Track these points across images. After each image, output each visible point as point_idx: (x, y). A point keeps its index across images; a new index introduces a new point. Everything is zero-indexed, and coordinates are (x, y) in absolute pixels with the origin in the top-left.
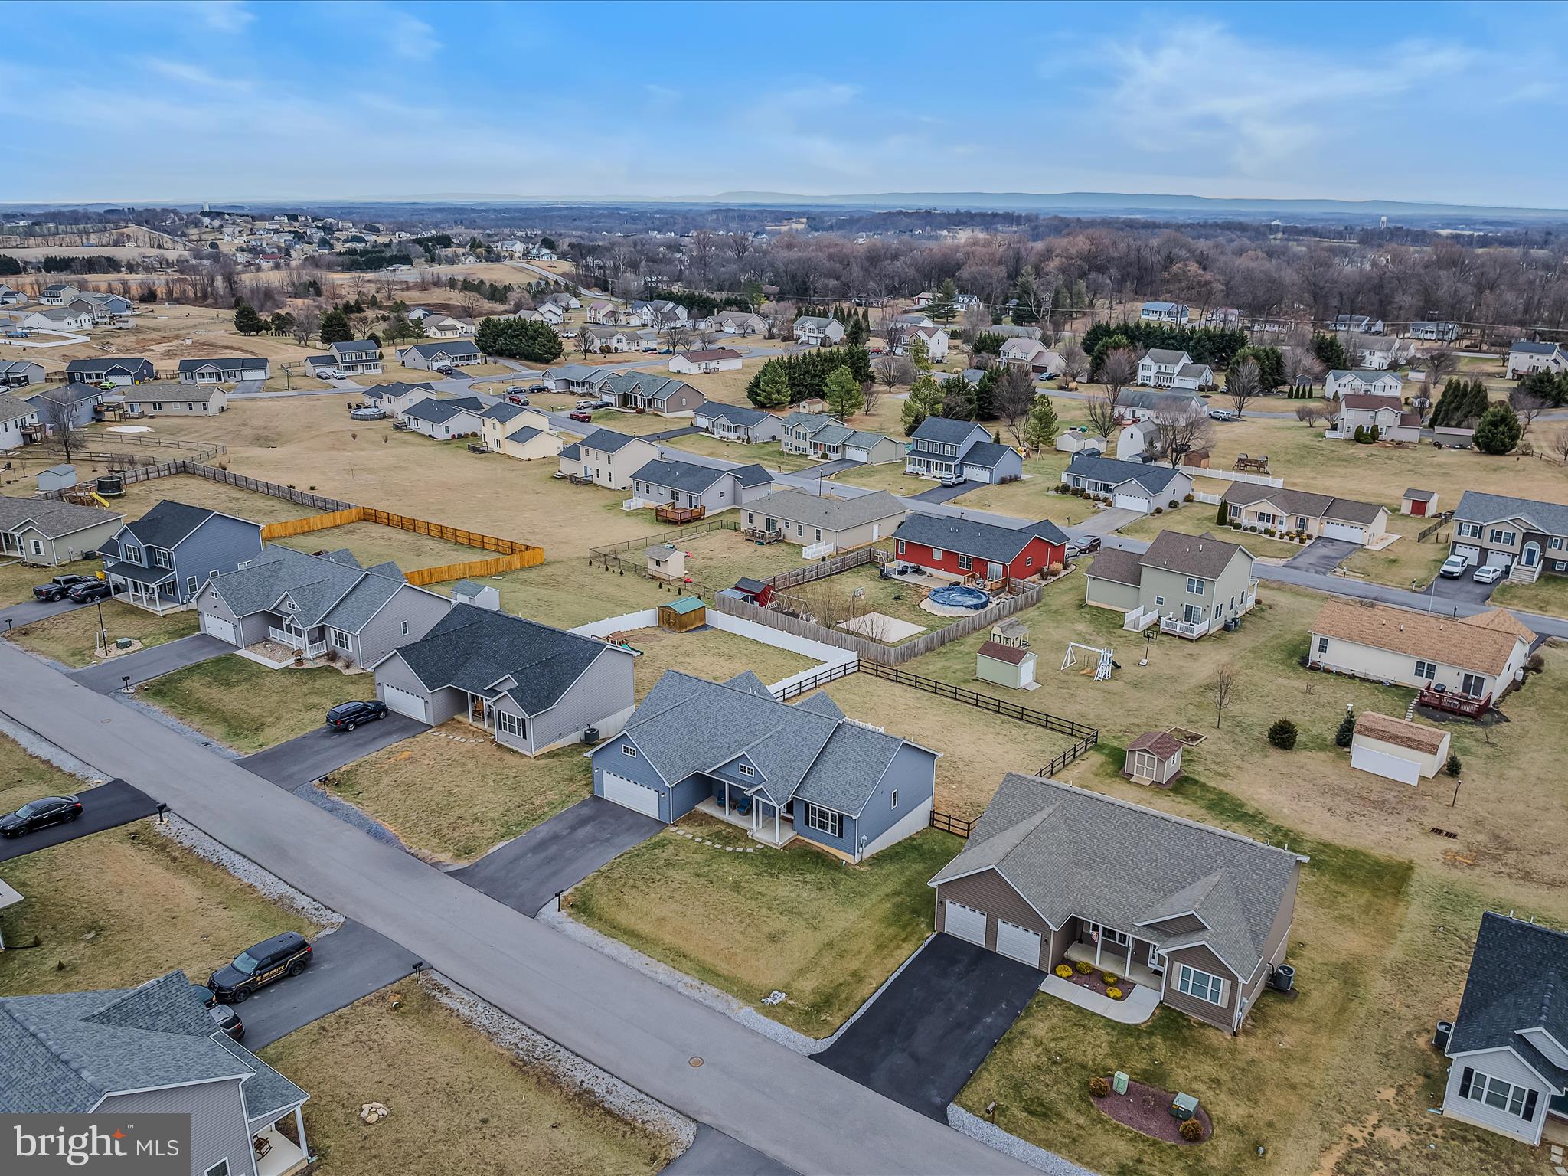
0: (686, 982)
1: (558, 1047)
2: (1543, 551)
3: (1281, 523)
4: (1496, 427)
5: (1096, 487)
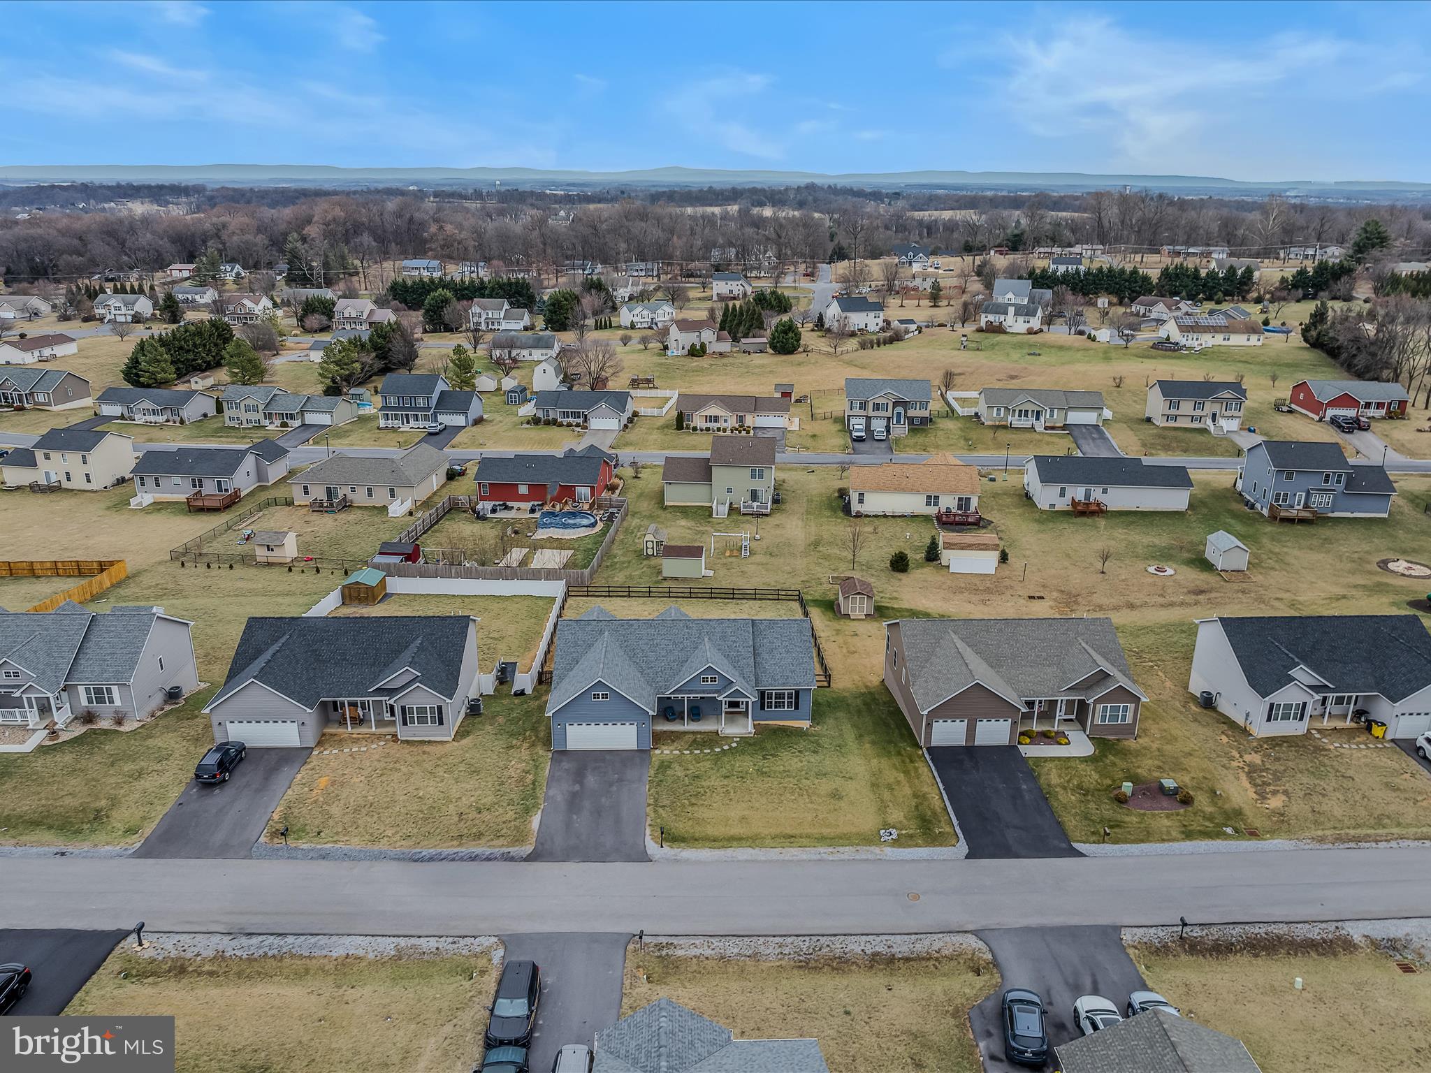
0: (823, 851)
1: (815, 939)
2: (906, 412)
3: (726, 421)
4: (787, 334)
5: (566, 415)
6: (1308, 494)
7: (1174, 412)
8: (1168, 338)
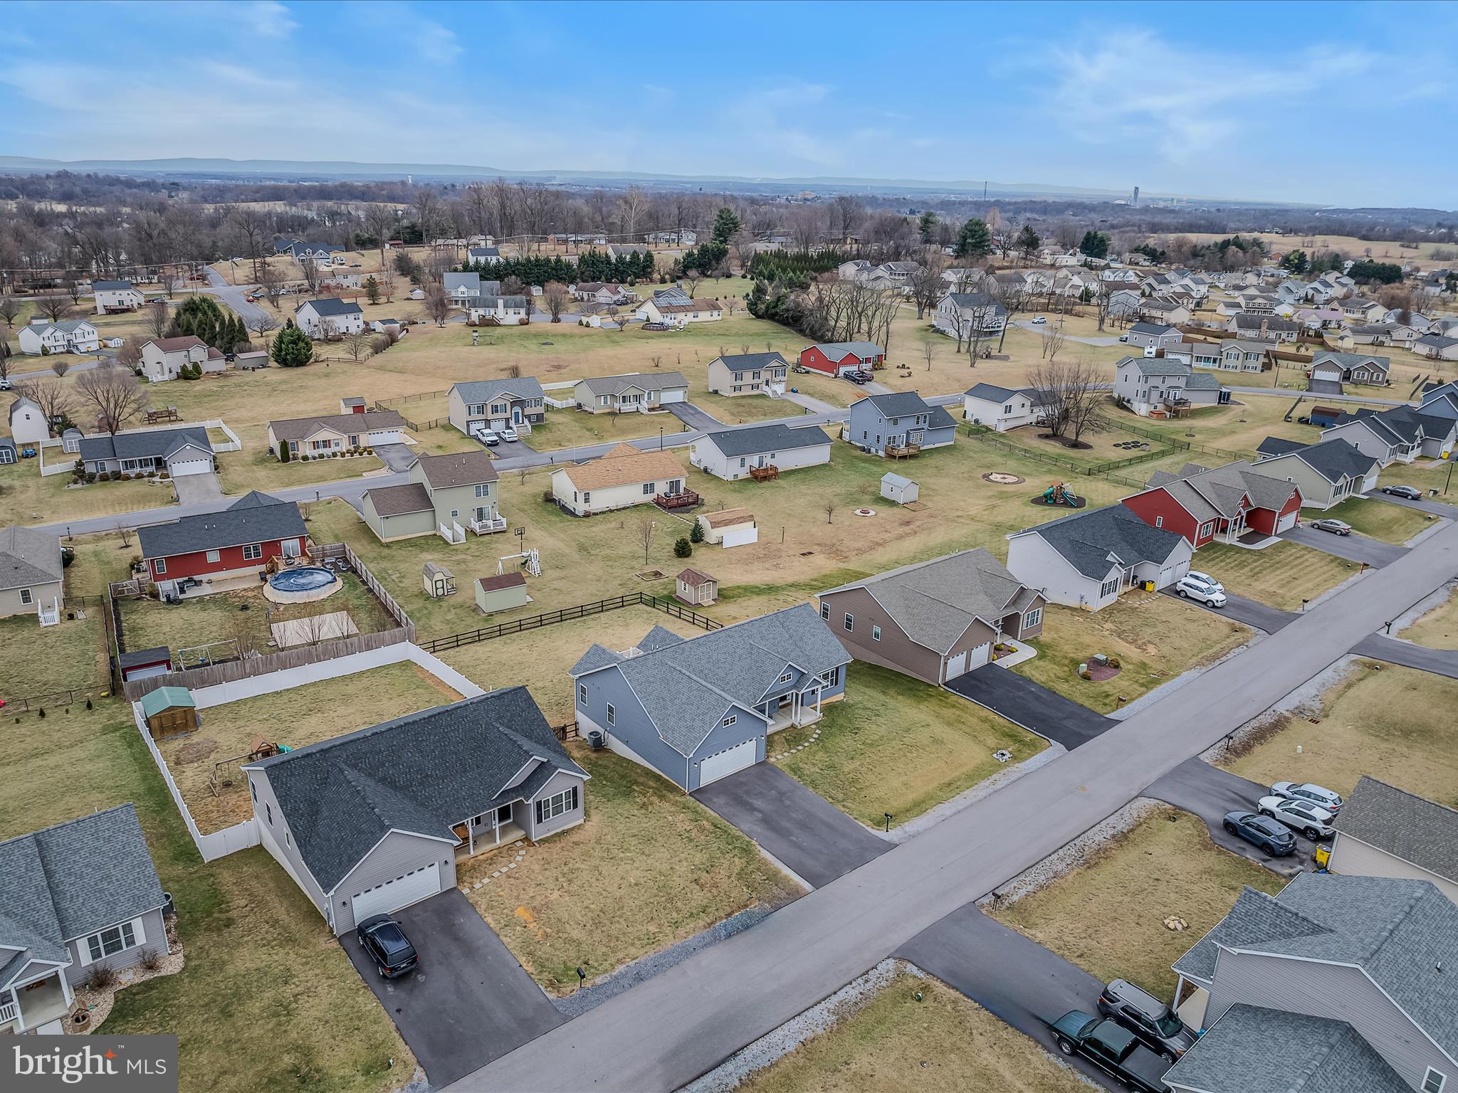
2: (523, 412)
3: (337, 444)
4: (297, 345)
5: (131, 465)
6: (908, 433)
7: (739, 383)
8: (648, 320)
